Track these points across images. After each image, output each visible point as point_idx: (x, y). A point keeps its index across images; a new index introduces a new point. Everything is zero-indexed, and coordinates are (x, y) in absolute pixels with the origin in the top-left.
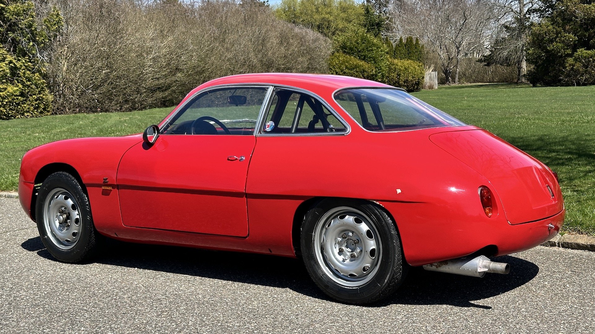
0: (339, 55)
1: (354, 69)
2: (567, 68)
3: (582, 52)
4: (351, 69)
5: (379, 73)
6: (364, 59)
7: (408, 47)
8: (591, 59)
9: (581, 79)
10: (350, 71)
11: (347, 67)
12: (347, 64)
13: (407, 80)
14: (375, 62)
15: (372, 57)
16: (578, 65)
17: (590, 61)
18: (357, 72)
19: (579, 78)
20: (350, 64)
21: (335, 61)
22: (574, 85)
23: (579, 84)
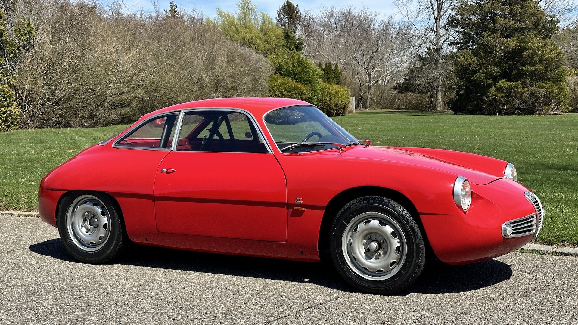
0: (277, 77)
1: (293, 91)
2: (490, 98)
3: (503, 83)
4: (290, 92)
5: (315, 96)
6: (300, 82)
7: (327, 72)
8: (512, 90)
9: (502, 108)
10: (288, 93)
11: (285, 90)
12: (286, 86)
13: (337, 104)
14: (311, 85)
15: (308, 80)
16: (500, 95)
17: (512, 92)
18: (296, 94)
19: (501, 108)
20: (289, 86)
21: (273, 83)
22: (496, 114)
23: (500, 114)
